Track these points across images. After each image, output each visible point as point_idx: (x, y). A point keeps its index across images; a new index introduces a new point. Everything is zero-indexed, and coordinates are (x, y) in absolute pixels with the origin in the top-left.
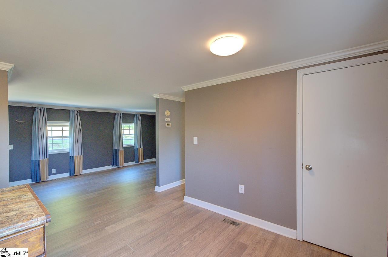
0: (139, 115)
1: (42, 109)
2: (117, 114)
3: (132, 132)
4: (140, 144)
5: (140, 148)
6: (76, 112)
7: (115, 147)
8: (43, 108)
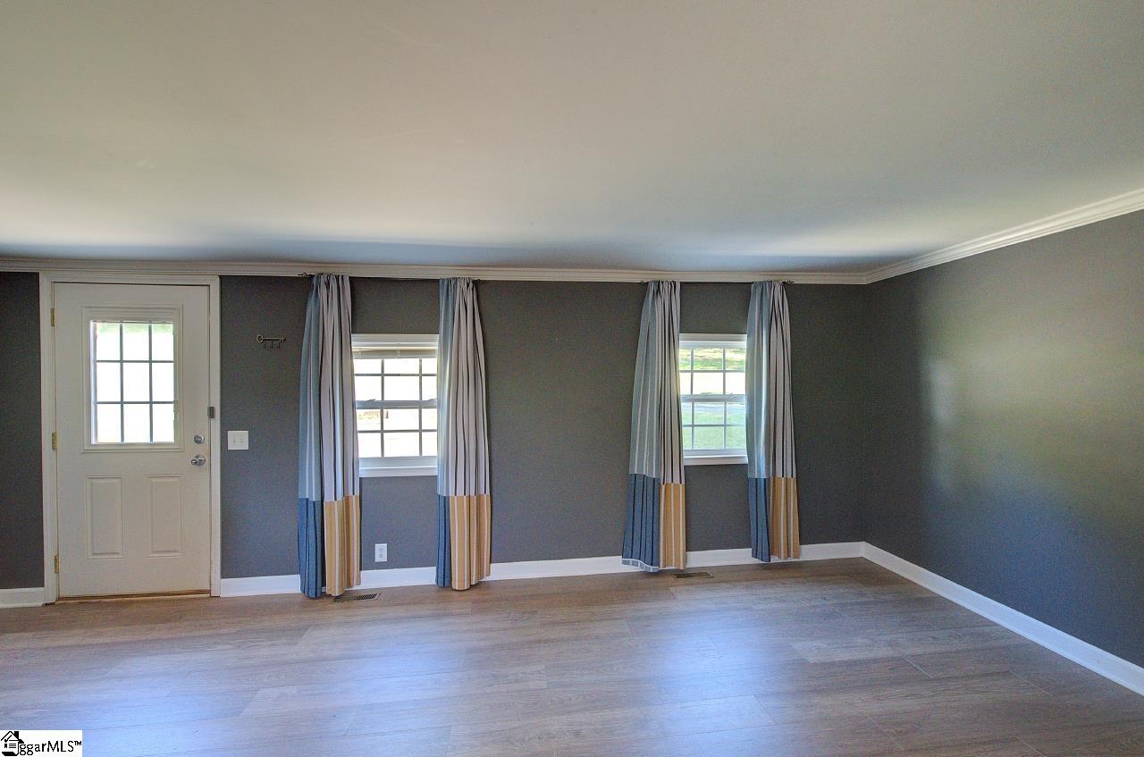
0: (778, 288)
1: (333, 284)
2: (652, 288)
3: (737, 383)
4: (779, 454)
5: (779, 474)
6: (462, 285)
7: (644, 463)
8: (337, 278)
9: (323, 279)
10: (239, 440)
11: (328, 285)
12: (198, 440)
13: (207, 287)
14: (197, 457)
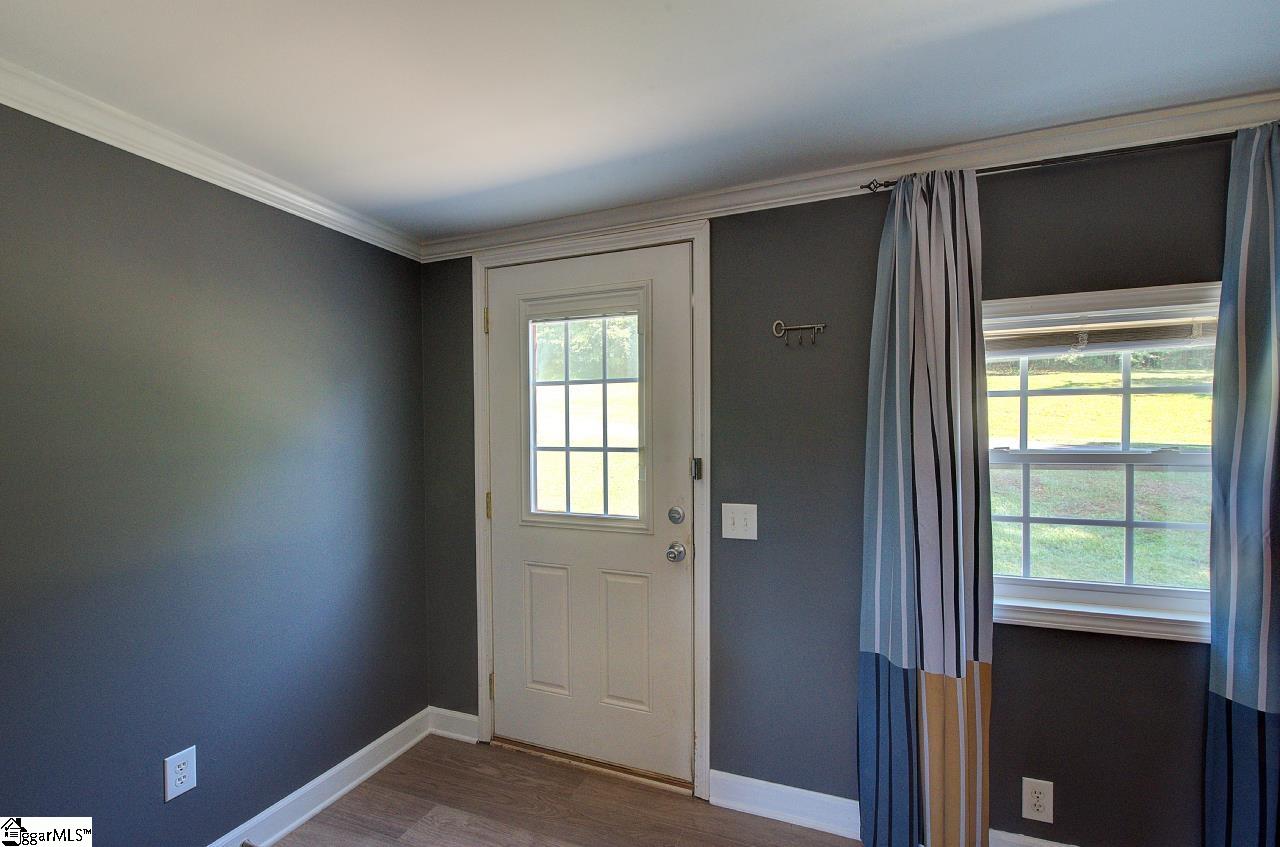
9: (918, 186)
10: (742, 521)
11: (928, 195)
12: (674, 518)
13: (688, 244)
14: (672, 547)
